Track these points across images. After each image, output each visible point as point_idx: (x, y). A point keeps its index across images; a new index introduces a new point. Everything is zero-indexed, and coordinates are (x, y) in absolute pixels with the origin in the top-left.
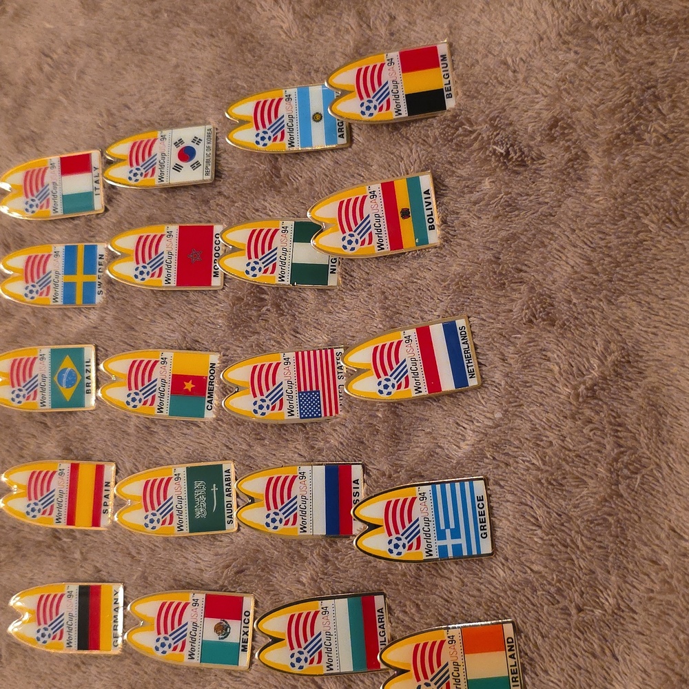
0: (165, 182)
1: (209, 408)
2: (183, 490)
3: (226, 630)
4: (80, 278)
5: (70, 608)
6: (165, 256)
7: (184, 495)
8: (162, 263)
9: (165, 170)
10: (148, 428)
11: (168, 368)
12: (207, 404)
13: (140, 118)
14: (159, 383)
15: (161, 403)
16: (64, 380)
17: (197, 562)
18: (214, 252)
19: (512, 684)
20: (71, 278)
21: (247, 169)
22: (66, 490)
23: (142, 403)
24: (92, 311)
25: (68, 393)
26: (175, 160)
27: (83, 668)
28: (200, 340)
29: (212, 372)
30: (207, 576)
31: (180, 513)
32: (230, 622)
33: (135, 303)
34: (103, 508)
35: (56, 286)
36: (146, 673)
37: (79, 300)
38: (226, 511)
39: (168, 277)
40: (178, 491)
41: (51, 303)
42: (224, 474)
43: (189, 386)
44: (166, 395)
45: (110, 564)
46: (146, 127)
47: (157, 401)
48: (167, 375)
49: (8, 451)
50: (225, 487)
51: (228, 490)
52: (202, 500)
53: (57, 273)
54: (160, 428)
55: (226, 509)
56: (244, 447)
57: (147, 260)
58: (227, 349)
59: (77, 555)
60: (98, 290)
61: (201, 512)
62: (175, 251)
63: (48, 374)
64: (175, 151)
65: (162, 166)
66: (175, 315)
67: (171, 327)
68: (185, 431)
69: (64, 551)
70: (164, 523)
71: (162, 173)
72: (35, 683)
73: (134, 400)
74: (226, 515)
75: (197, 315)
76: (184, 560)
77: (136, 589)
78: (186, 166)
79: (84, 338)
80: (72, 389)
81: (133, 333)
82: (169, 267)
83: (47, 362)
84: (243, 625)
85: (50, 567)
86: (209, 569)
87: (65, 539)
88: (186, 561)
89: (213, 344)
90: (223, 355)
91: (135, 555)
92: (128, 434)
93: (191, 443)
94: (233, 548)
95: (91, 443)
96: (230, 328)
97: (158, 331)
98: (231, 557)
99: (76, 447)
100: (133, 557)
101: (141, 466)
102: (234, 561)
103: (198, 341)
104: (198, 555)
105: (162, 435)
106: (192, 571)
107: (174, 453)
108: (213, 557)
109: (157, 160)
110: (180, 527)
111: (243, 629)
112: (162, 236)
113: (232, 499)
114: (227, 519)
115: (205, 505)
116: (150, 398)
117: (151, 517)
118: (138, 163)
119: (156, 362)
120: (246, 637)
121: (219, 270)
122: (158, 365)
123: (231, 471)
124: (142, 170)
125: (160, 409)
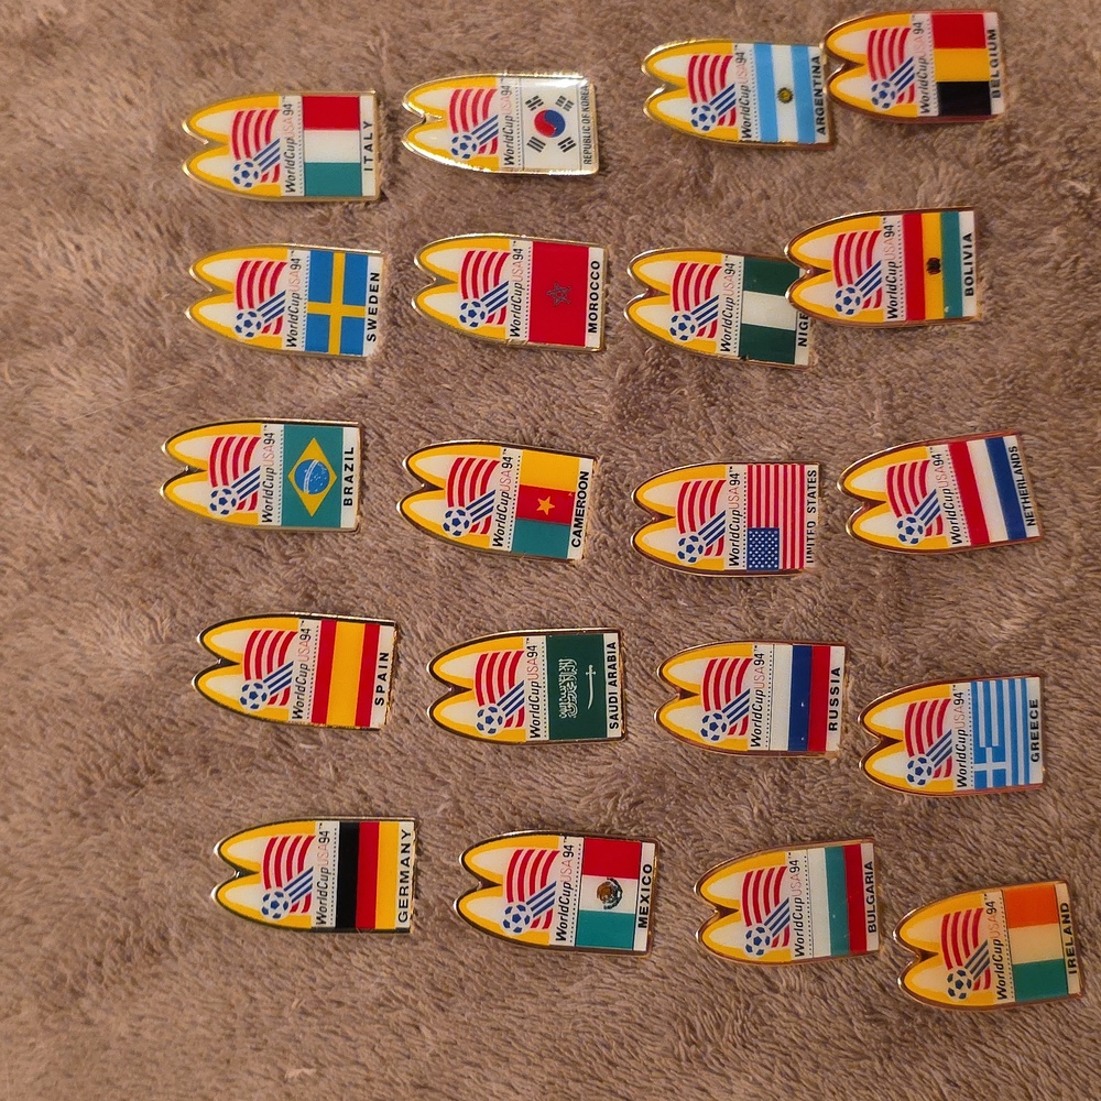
0: (515, 166)
1: (576, 543)
2: (540, 672)
3: (616, 895)
4: (337, 310)
5: (324, 858)
6: (511, 289)
7: (543, 680)
8: (506, 300)
9: (515, 144)
11: (513, 474)
12: (572, 537)
13: (455, 49)
14: (497, 498)
15: (501, 531)
16: (307, 479)
17: (553, 788)
18: (590, 291)
19: (1068, 969)
20: (320, 308)
21: (649, 163)
22: (313, 663)
23: (470, 528)
24: (353, 368)
25: (312, 502)
26: (531, 131)
27: (337, 957)
28: (560, 433)
29: (583, 485)
30: (575, 810)
31: (536, 709)
32: (622, 882)
33: (439, 361)
34: (376, 696)
35: (294, 319)
36: (462, 963)
37: (334, 347)
38: (608, 709)
39: (516, 325)
40: (532, 672)
41: (284, 348)
42: (606, 650)
43: (545, 506)
44: (508, 519)
45: (390, 787)
46: (462, 65)
47: (494, 527)
48: (512, 485)
49: (183, 593)
50: (607, 671)
51: (612, 675)
52: (570, 690)
53: (296, 297)
54: (487, 571)
55: (608, 704)
56: (640, 607)
57: (481, 294)
58: (610, 451)
59: (327, 772)
60: (367, 333)
61: (568, 709)
62: (526, 282)
63: (278, 468)
64: (530, 117)
65: (509, 139)
66: (514, 387)
67: (510, 408)
68: (533, 576)
69: (299, 765)
70: (509, 723)
72: (239, 983)
73: (456, 522)
74: (609, 714)
75: (559, 392)
76: (530, 782)
77: (443, 828)
78: (552, 143)
79: (340, 411)
80: (320, 497)
81: (436, 411)
82: (517, 308)
83: (278, 448)
84: (642, 886)
85: (267, 791)
86: (576, 798)
87: (302, 746)
88: (534, 785)
89: (586, 442)
90: (605, 460)
91: (439, 773)
92: (423, 577)
93: (543, 598)
94: (621, 767)
95: (351, 588)
96: (621, 417)
97: (483, 411)
98: (619, 781)
99: (324, 594)
100: (433, 777)
101: (449, 631)
102: (625, 786)
103: (556, 435)
104: (557, 776)
105: (488, 582)
106: (547, 800)
107: (509, 612)
108: (584, 780)
109: (500, 127)
110: (535, 732)
111: (641, 892)
112: (505, 256)
113: (617, 690)
114: (610, 721)
115: (575, 698)
116: (482, 521)
117: (487, 713)
118: (465, 127)
119: (494, 463)
120: (645, 905)
121: (598, 322)
122: (498, 469)
123: (617, 645)
124: (474, 140)
125: (498, 541)
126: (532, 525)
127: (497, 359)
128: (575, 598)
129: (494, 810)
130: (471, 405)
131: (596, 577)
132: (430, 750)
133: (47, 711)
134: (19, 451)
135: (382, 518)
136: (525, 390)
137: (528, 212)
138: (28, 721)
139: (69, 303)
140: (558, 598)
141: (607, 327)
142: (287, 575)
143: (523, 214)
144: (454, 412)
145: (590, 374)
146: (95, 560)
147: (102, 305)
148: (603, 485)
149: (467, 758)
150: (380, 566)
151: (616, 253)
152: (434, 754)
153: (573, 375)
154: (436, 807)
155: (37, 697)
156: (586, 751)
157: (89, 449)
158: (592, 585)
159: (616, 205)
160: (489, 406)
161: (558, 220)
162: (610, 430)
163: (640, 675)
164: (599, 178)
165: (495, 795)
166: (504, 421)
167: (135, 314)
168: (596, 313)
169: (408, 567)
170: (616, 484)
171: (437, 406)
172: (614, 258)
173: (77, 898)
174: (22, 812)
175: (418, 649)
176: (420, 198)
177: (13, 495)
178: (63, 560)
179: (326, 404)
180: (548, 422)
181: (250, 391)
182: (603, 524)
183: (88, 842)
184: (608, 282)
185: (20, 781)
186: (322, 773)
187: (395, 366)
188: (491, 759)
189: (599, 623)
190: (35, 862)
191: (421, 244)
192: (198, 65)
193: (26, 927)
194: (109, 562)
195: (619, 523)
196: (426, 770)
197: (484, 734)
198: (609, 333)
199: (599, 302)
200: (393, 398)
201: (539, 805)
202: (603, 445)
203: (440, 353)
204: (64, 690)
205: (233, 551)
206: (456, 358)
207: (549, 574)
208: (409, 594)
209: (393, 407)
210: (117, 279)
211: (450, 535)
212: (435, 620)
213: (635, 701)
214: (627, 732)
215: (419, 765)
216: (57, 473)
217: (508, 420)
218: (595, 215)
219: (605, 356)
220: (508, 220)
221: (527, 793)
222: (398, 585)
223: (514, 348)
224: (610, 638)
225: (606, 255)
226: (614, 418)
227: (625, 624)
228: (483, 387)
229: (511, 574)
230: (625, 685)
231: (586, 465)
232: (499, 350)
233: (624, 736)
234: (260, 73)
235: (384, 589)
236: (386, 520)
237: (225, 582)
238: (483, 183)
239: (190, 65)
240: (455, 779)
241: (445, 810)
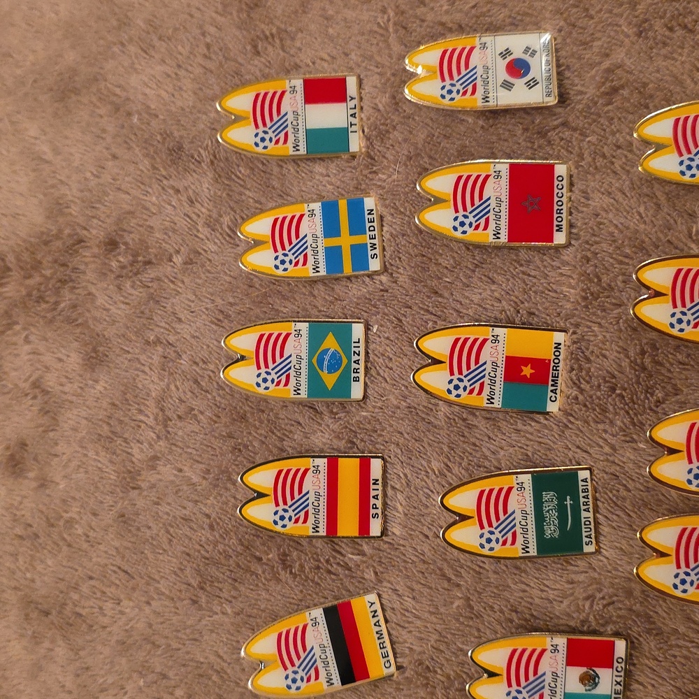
0: (491, 103)
1: (553, 399)
2: (528, 503)
3: (594, 680)
4: (346, 241)
6: (493, 203)
7: (530, 508)
8: (489, 211)
9: (490, 87)
10: (464, 420)
11: (500, 348)
12: (550, 394)
13: (445, 19)
14: (489, 367)
15: (492, 392)
17: (542, 591)
18: (556, 199)
23: (468, 391)
26: (503, 75)
28: (537, 313)
29: (557, 353)
30: (560, 608)
31: (525, 531)
32: (600, 671)
33: (441, 261)
35: (316, 253)
37: (348, 268)
38: (584, 530)
39: (497, 231)
40: (521, 503)
41: (311, 275)
42: (581, 483)
43: (527, 371)
45: (416, 587)
46: (450, 30)
47: (487, 390)
48: (500, 357)
50: (582, 500)
51: (586, 504)
52: (552, 516)
53: (315, 237)
54: (483, 422)
55: (583, 526)
56: (607, 449)
57: (469, 208)
58: (577, 325)
60: (371, 253)
61: (551, 531)
62: (505, 196)
65: (486, 83)
66: (499, 278)
67: (496, 294)
68: (520, 426)
69: (350, 569)
70: (504, 543)
71: (486, 91)
73: (457, 387)
74: (584, 534)
75: (534, 280)
76: (524, 587)
77: (457, 620)
78: (519, 83)
81: (440, 299)
82: (498, 218)
83: (304, 339)
84: (615, 673)
86: (560, 599)
87: (350, 556)
88: (528, 589)
89: (557, 319)
90: (574, 333)
91: (453, 577)
92: (435, 427)
93: (528, 443)
94: (596, 575)
95: (381, 435)
96: (585, 298)
97: (476, 298)
98: (595, 586)
99: (362, 440)
100: (449, 580)
101: (456, 468)
102: (600, 590)
103: (534, 314)
104: (545, 582)
105: (485, 430)
106: (537, 601)
107: (502, 453)
108: (566, 586)
109: (478, 75)
110: (525, 548)
111: (615, 678)
112: (487, 177)
113: (591, 515)
114: (585, 539)
115: (556, 522)
116: (477, 385)
117: (487, 535)
118: (451, 77)
119: (485, 341)
120: (618, 687)
121: (564, 223)
122: (488, 344)
123: (589, 480)
124: (458, 86)
125: (490, 400)
126: (517, 386)
127: (485, 257)
128: (554, 442)
129: (496, 607)
130: (466, 294)
131: (570, 426)
132: (446, 560)
133: (172, 527)
134: (147, 341)
135: (402, 382)
136: (508, 280)
137: (506, 140)
138: (160, 534)
139: (174, 231)
140: (540, 443)
141: (571, 226)
142: (335, 427)
143: (501, 142)
144: (454, 300)
145: (560, 265)
146: (201, 417)
147: (198, 231)
148: (572, 354)
149: (474, 567)
150: (402, 419)
151: (576, 168)
152: (448, 563)
153: (545, 267)
154: (452, 603)
155: (166, 517)
156: (567, 562)
157: (194, 337)
158: (567, 433)
159: (575, 130)
160: (480, 294)
161: (529, 145)
162: (576, 309)
163: (609, 504)
164: (559, 110)
165: (497, 596)
166: (493, 305)
167: (220, 237)
168: (562, 216)
169: (424, 419)
170: (583, 352)
171: (441, 296)
172: (574, 171)
173: (198, 662)
174: (160, 599)
175: (433, 481)
176: (423, 136)
177: (143, 372)
178: (180, 417)
179: (358, 298)
180: (526, 304)
181: (304, 290)
182: (574, 383)
183: (204, 622)
184: (571, 191)
185: (157, 577)
186: (366, 576)
187: (407, 267)
188: (493, 568)
189: (574, 463)
190: (170, 635)
191: (424, 172)
192: (255, 47)
193: (164, 681)
194: (211, 419)
195: (588, 382)
196: (444, 575)
197: (486, 552)
198: (574, 231)
199: (564, 207)
200: (407, 291)
201: (531, 604)
202: (572, 321)
203: (441, 255)
204: (184, 511)
205: (296, 409)
206: (454, 258)
207: (533, 424)
208: (425, 439)
209: (407, 298)
210: (207, 213)
211: (452, 397)
212: (446, 460)
213: (605, 523)
214: (600, 547)
215: (438, 571)
216: (173, 355)
217: (496, 304)
218: (558, 141)
219: (571, 249)
220: (490, 148)
221: (521, 594)
222: (417, 433)
223: (498, 248)
224: (584, 474)
225: (569, 169)
226: (580, 300)
227: (595, 462)
228: (475, 280)
229: (503, 424)
230: (596, 510)
231: (559, 337)
232: (486, 249)
233: (598, 551)
234: (300, 49)
235: (406, 435)
236: (406, 384)
237: (291, 432)
238: (470, 120)
239: (249, 48)
240: (466, 582)
241: (458, 606)
